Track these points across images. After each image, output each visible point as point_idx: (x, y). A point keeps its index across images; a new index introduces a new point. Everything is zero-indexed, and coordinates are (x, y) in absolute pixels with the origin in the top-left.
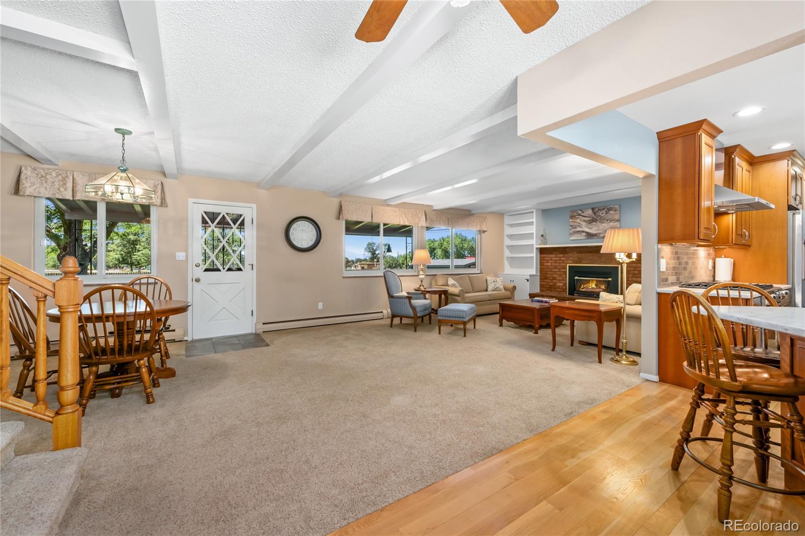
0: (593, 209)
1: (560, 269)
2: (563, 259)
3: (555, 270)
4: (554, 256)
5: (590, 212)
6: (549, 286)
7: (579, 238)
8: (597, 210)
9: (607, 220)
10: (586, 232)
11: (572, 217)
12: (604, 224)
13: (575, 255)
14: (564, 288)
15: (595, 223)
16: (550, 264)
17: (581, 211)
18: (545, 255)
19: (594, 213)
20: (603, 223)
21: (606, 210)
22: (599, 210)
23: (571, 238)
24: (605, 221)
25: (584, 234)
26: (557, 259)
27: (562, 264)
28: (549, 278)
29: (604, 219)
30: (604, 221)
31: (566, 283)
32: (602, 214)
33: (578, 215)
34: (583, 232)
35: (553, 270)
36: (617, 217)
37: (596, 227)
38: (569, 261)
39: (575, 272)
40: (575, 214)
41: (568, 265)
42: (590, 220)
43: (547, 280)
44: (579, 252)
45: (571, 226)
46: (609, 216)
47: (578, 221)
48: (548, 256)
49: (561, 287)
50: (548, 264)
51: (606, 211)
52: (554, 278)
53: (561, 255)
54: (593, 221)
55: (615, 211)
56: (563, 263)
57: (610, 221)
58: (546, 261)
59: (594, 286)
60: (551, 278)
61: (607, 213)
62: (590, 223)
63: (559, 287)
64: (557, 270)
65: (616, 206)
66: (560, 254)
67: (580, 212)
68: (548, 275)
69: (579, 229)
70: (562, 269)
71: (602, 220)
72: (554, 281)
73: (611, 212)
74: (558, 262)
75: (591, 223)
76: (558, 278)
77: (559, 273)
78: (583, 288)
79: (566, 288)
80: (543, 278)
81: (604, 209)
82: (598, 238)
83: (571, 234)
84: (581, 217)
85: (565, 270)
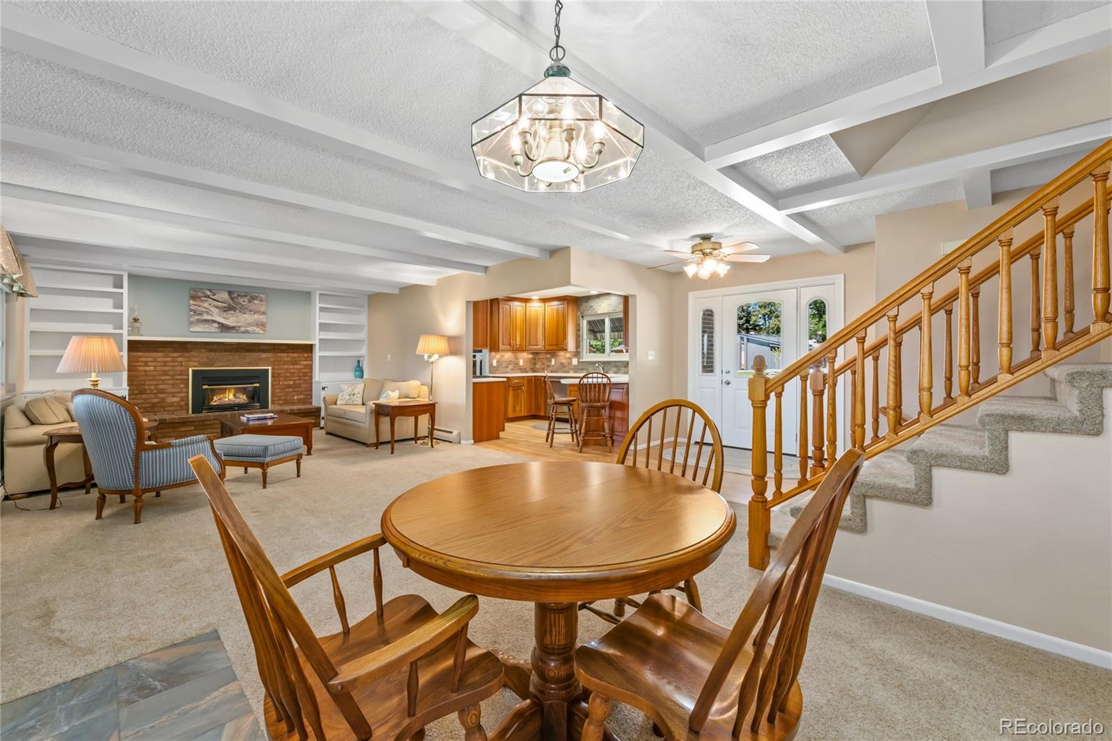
0: (230, 293)
1: (173, 376)
2: (180, 359)
3: (163, 378)
4: (161, 354)
5: (225, 296)
6: (149, 405)
7: (207, 330)
8: (236, 295)
9: (251, 311)
10: (219, 323)
11: (194, 298)
12: (246, 315)
13: (205, 355)
14: (183, 403)
15: (233, 312)
16: (152, 368)
17: (211, 291)
18: (140, 354)
19: (232, 299)
20: (245, 313)
21: (249, 297)
22: (239, 295)
23: (191, 329)
24: (248, 312)
25: (216, 325)
26: (169, 359)
27: (178, 368)
28: (148, 392)
29: (247, 309)
30: (246, 311)
31: (188, 396)
32: (244, 301)
33: (205, 297)
34: (214, 321)
35: (158, 378)
36: (262, 309)
37: (234, 318)
38: (192, 364)
39: (204, 378)
40: (200, 294)
41: (190, 370)
42: (225, 307)
43: (145, 396)
44: (210, 351)
45: (195, 311)
46: (252, 307)
47: (206, 305)
48: (147, 354)
49: (175, 404)
50: (147, 368)
51: (248, 299)
52: (162, 391)
53: (176, 355)
54: (229, 309)
55: (261, 301)
56: (182, 366)
57: (255, 313)
58: (142, 364)
59: (231, 397)
60: (155, 391)
61: (250, 302)
62: (225, 311)
63: (172, 404)
64: (168, 377)
65: (261, 296)
66: (174, 352)
67: (209, 293)
68: (147, 387)
69: (206, 317)
70: (179, 375)
71: (243, 310)
72: (162, 396)
73: (255, 302)
74: (170, 364)
75: (228, 311)
76: (169, 390)
77: (171, 382)
78: (216, 401)
79: (188, 405)
80: (136, 392)
81: (246, 296)
82: (238, 333)
83: (191, 323)
84: (209, 299)
85: (185, 377)
